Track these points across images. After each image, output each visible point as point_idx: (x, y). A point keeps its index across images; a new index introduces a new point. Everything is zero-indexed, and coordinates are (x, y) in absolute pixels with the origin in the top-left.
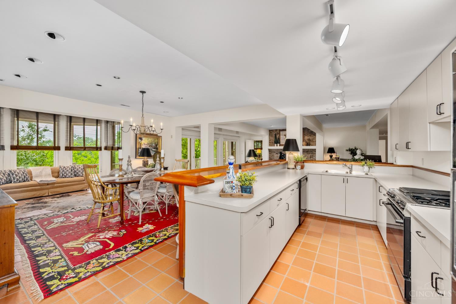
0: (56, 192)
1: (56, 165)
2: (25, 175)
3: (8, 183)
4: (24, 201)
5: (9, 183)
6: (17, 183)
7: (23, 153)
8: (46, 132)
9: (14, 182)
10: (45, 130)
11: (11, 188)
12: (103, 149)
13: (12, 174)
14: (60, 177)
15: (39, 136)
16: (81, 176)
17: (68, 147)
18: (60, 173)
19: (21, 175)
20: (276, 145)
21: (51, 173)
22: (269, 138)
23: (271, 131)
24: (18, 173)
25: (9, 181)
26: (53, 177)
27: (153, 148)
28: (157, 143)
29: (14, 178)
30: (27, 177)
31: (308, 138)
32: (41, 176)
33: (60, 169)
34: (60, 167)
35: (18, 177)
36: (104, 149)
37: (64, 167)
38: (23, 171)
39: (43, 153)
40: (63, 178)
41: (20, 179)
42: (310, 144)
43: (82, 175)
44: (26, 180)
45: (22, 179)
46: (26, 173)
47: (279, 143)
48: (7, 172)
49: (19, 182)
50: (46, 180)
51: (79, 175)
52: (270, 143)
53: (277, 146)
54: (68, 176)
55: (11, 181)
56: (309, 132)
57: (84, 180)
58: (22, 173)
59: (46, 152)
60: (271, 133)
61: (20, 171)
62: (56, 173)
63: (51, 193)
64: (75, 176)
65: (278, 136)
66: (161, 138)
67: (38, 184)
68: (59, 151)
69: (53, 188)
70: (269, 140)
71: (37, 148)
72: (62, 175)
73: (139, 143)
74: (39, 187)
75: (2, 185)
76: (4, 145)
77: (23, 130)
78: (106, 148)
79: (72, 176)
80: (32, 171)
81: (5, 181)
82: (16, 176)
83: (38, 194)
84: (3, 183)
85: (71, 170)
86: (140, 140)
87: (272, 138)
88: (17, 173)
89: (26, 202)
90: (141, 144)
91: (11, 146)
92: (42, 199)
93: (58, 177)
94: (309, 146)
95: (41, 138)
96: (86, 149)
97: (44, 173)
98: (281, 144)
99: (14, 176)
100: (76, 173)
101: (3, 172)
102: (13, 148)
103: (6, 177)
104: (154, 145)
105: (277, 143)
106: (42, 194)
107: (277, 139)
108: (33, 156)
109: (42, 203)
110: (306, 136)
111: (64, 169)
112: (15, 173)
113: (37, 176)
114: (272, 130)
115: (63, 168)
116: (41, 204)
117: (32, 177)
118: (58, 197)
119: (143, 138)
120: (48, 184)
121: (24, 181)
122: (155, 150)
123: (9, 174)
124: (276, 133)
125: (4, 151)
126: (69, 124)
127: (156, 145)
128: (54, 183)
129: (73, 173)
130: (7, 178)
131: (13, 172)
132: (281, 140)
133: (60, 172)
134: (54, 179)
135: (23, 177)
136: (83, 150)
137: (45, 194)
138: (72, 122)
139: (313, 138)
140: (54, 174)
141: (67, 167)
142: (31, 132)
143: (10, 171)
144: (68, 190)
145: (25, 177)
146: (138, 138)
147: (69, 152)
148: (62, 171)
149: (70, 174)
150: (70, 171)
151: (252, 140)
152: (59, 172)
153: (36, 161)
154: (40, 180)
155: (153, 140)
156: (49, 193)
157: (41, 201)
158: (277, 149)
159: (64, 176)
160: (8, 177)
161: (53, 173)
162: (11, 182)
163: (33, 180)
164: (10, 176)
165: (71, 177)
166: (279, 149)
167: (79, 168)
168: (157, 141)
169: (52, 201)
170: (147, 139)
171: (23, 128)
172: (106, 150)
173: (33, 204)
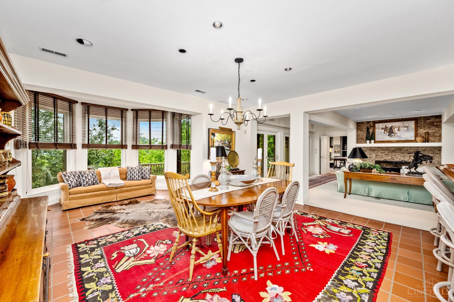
0: (124, 196)
1: (124, 166)
2: (94, 177)
3: (78, 186)
4: (93, 208)
5: (80, 186)
6: (87, 186)
7: (94, 152)
8: (114, 131)
9: (83, 185)
10: (113, 129)
11: (80, 192)
12: (169, 147)
13: (82, 176)
14: (128, 179)
15: (108, 134)
16: (148, 179)
17: (135, 145)
18: (128, 175)
19: (91, 177)
20: (368, 141)
21: (119, 175)
22: (357, 133)
23: (359, 125)
24: (88, 175)
25: (79, 184)
26: (121, 179)
27: (226, 146)
28: (230, 140)
29: (83, 181)
30: (96, 179)
31: (424, 131)
32: (109, 178)
33: (128, 170)
34: (128, 168)
35: (87, 180)
36: (171, 147)
37: (132, 168)
38: (92, 172)
39: (112, 152)
40: (131, 180)
41: (89, 182)
42: (430, 140)
43: (149, 177)
44: (96, 183)
45: (92, 182)
46: (95, 174)
47: (374, 139)
48: (77, 173)
49: (89, 185)
50: (115, 183)
51: (146, 177)
52: (357, 139)
53: (370, 143)
54: (135, 179)
55: (81, 183)
56: (426, 123)
57: (151, 184)
58: (91, 175)
59: (114, 150)
60: (359, 126)
61: (89, 173)
62: (124, 174)
63: (119, 198)
64: (142, 178)
65: (372, 129)
66: (234, 133)
67: (107, 188)
68: (126, 150)
69: (121, 192)
70: (357, 136)
71: (106, 146)
72: (129, 177)
73: (212, 139)
74: (107, 191)
75: (72, 188)
76: (76, 143)
77: (95, 129)
78: (173, 146)
79: (139, 178)
80: (101, 172)
81: (75, 184)
82: (86, 178)
83: (107, 199)
84: (73, 187)
85: (139, 172)
86: (212, 137)
87: (361, 133)
88: (86, 175)
89: (95, 209)
90: (213, 140)
91: (83, 145)
92: (110, 206)
93: (125, 179)
94: (428, 142)
95: (109, 137)
96: (152, 148)
97: (112, 175)
98: (376, 140)
99: (84, 178)
100: (143, 175)
101: (74, 173)
102: (84, 146)
103: (76, 179)
104: (227, 142)
105: (370, 140)
106: (110, 199)
107: (371, 134)
108: (103, 155)
109: (111, 212)
110: (420, 128)
111: (132, 170)
112: (84, 174)
113: (105, 178)
114: (362, 123)
115: (130, 168)
116: (109, 214)
117: (101, 179)
118: (126, 204)
119: (215, 133)
120: (116, 188)
121: (93, 184)
122: (228, 148)
123: (79, 175)
124: (368, 125)
125: (76, 150)
126: (135, 120)
127: (229, 143)
128: (122, 187)
129: (140, 175)
130: (77, 181)
131: (83, 173)
132: (376, 136)
133: (128, 173)
134: (122, 182)
135: (92, 179)
136: (149, 149)
137: (114, 199)
138: (138, 118)
139: (434, 131)
140: (122, 176)
141: (134, 168)
142: (101, 131)
143: (80, 173)
144: (136, 194)
145: (94, 179)
146: (210, 134)
147: (136, 151)
148: (129, 172)
149: (137, 177)
150: (137, 172)
151: (327, 136)
152: (126, 174)
153: (105, 160)
154: (108, 183)
155: (226, 136)
156: (117, 198)
157: (110, 208)
158: (371, 147)
159: (131, 179)
160: (78, 179)
161: (121, 174)
162: (81, 185)
163: (102, 182)
164: (80, 178)
165: (139, 180)
166: (373, 147)
167: (146, 169)
168: (230, 137)
169: (120, 210)
170: (220, 135)
171: (94, 127)
172: (172, 148)
173: (102, 213)
